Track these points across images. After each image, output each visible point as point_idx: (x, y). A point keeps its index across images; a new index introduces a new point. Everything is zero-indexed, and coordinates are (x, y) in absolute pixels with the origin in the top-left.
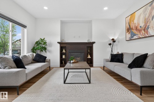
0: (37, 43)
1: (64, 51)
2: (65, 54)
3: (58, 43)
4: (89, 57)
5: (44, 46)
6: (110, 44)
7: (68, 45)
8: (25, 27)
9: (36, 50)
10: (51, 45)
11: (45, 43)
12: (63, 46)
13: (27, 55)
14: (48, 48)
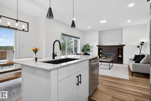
0: (85, 46)
1: (101, 51)
2: (101, 53)
3: (97, 46)
4: (120, 56)
5: (88, 48)
6: (138, 47)
7: (104, 48)
8: (79, 38)
9: (84, 50)
10: (92, 47)
11: (89, 46)
12: (100, 48)
13: (81, 53)
14: (91, 49)
